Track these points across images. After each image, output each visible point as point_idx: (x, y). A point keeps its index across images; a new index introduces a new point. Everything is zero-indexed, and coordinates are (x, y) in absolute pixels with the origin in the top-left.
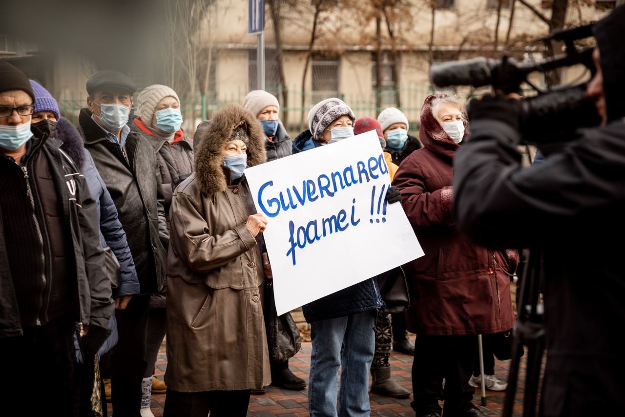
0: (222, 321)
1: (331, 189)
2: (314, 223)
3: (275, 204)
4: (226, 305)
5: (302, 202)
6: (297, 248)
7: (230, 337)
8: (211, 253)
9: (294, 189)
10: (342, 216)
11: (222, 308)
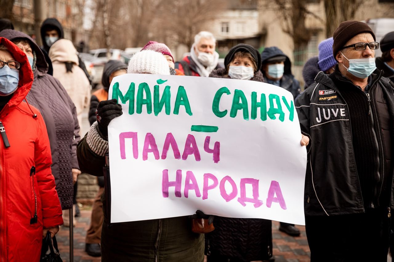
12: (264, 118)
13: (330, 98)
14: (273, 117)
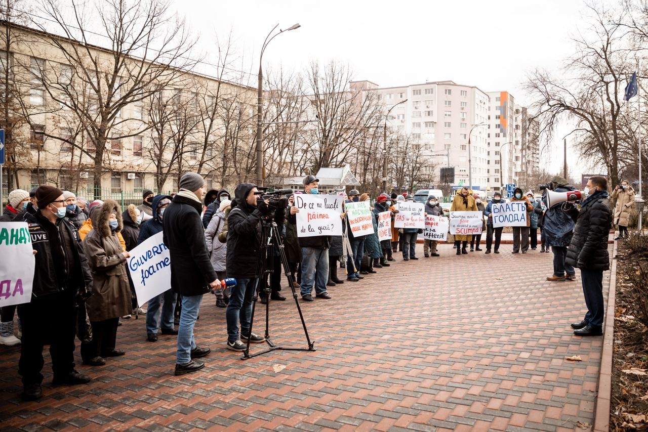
0: (113, 289)
1: (159, 251)
2: (152, 267)
3: (136, 265)
4: (114, 282)
5: (146, 260)
6: (145, 279)
7: (116, 296)
8: (107, 264)
9: (143, 256)
10: (166, 260)
11: (113, 284)
12: (16, 243)
13: (35, 229)
14: (21, 242)
